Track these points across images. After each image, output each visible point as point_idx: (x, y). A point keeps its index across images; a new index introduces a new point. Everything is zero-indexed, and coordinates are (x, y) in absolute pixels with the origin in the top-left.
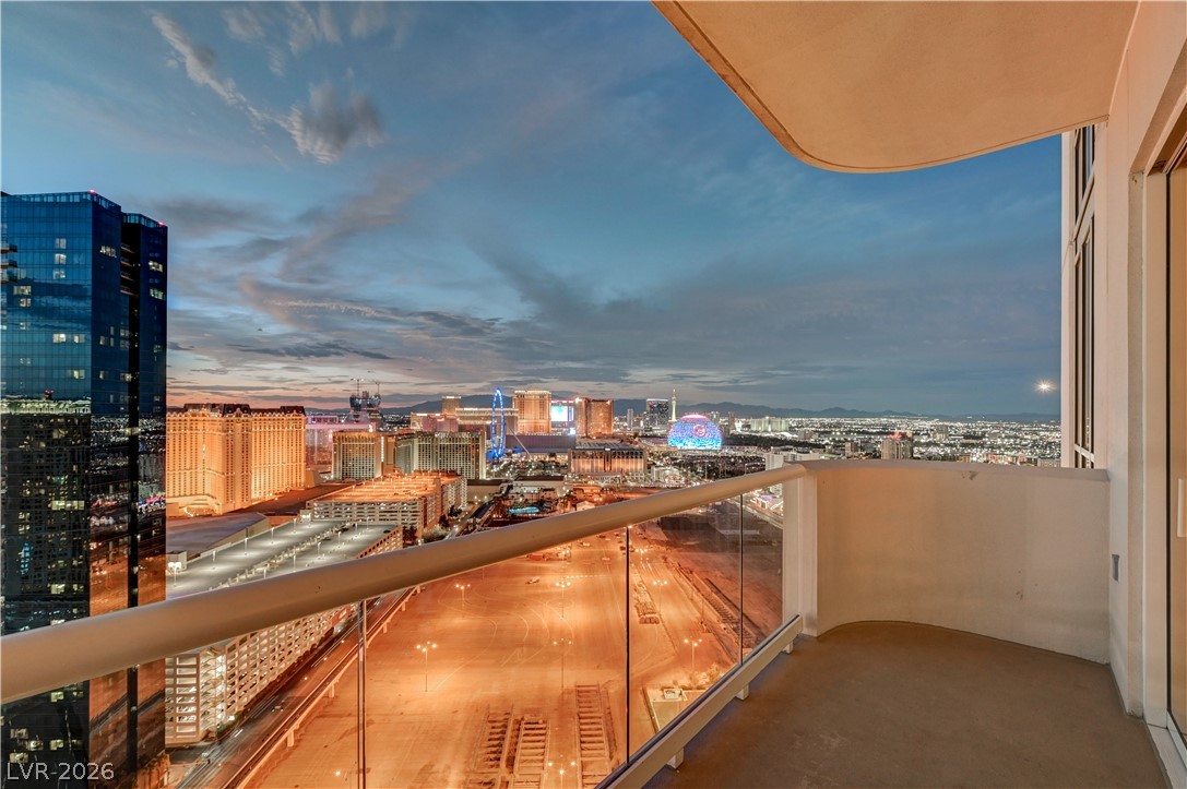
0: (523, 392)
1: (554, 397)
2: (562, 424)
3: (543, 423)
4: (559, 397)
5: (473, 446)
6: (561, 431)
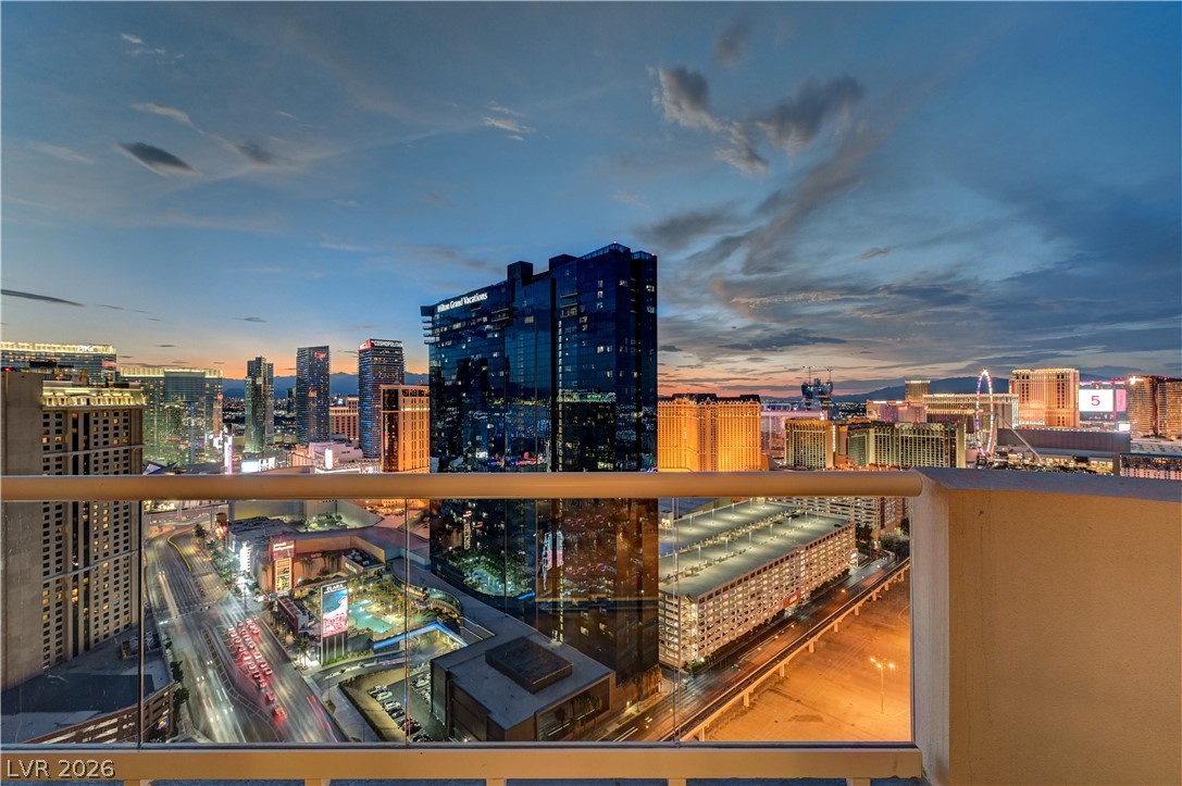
0: (1027, 371)
1: (1083, 377)
2: (1101, 416)
3: (1063, 413)
4: (1091, 377)
5: (947, 441)
6: (1101, 426)
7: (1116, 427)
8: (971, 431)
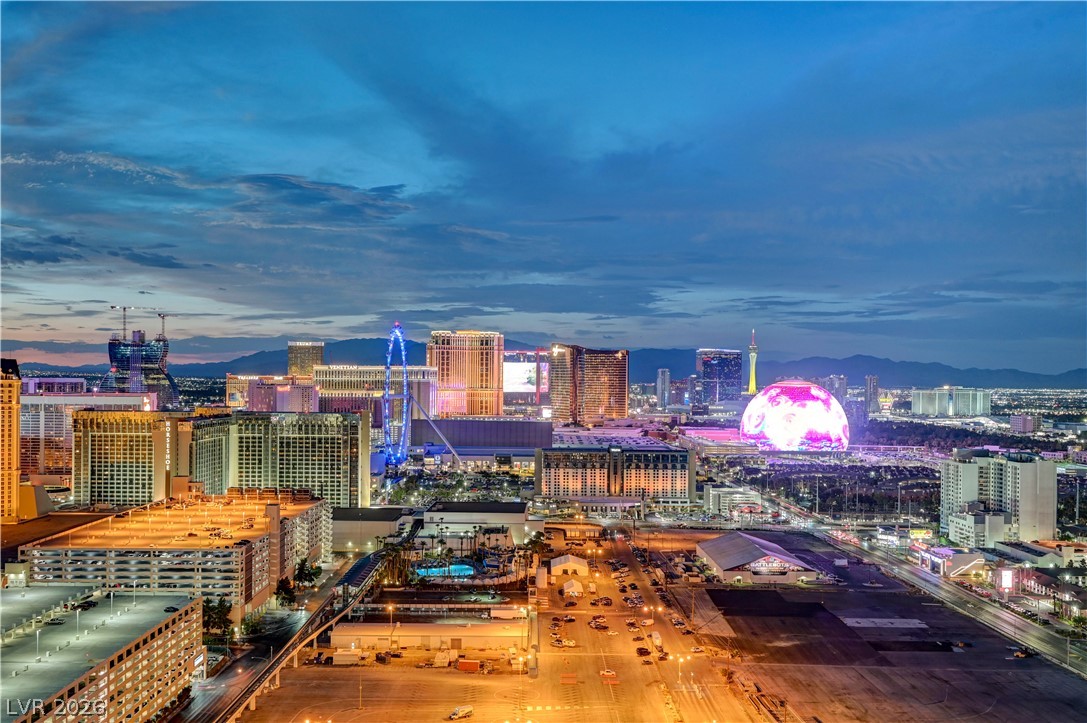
0: (448, 333)
1: (509, 344)
2: (525, 399)
3: (487, 396)
4: (518, 346)
5: (345, 442)
6: (523, 412)
7: (539, 413)
8: (378, 425)
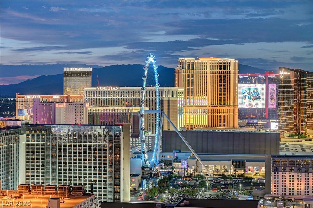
0: (192, 60)
5: (110, 149)
6: (255, 125)
7: (268, 126)
8: (136, 135)
